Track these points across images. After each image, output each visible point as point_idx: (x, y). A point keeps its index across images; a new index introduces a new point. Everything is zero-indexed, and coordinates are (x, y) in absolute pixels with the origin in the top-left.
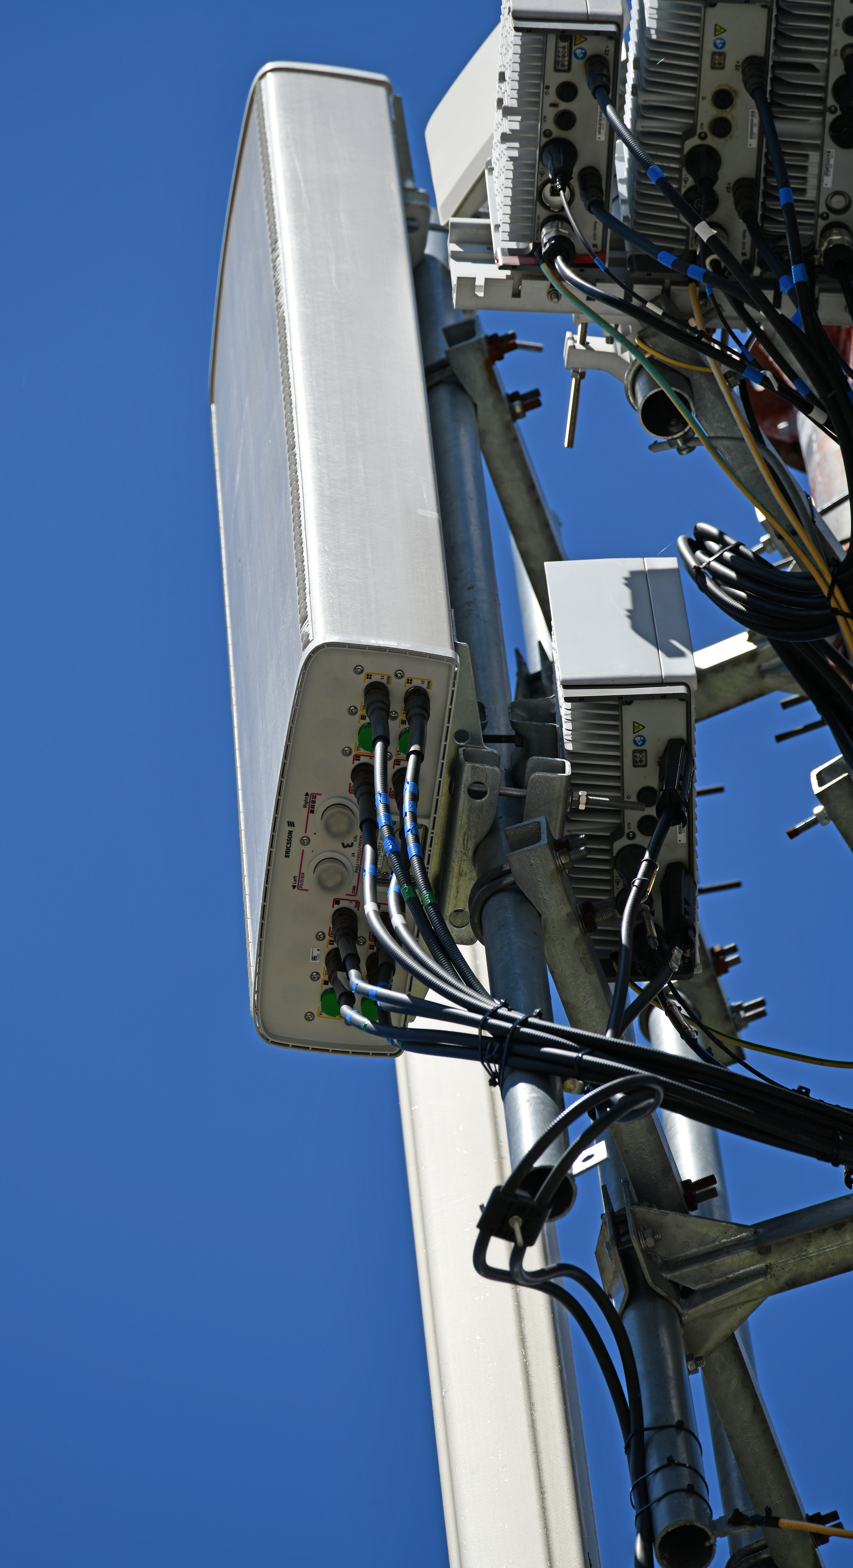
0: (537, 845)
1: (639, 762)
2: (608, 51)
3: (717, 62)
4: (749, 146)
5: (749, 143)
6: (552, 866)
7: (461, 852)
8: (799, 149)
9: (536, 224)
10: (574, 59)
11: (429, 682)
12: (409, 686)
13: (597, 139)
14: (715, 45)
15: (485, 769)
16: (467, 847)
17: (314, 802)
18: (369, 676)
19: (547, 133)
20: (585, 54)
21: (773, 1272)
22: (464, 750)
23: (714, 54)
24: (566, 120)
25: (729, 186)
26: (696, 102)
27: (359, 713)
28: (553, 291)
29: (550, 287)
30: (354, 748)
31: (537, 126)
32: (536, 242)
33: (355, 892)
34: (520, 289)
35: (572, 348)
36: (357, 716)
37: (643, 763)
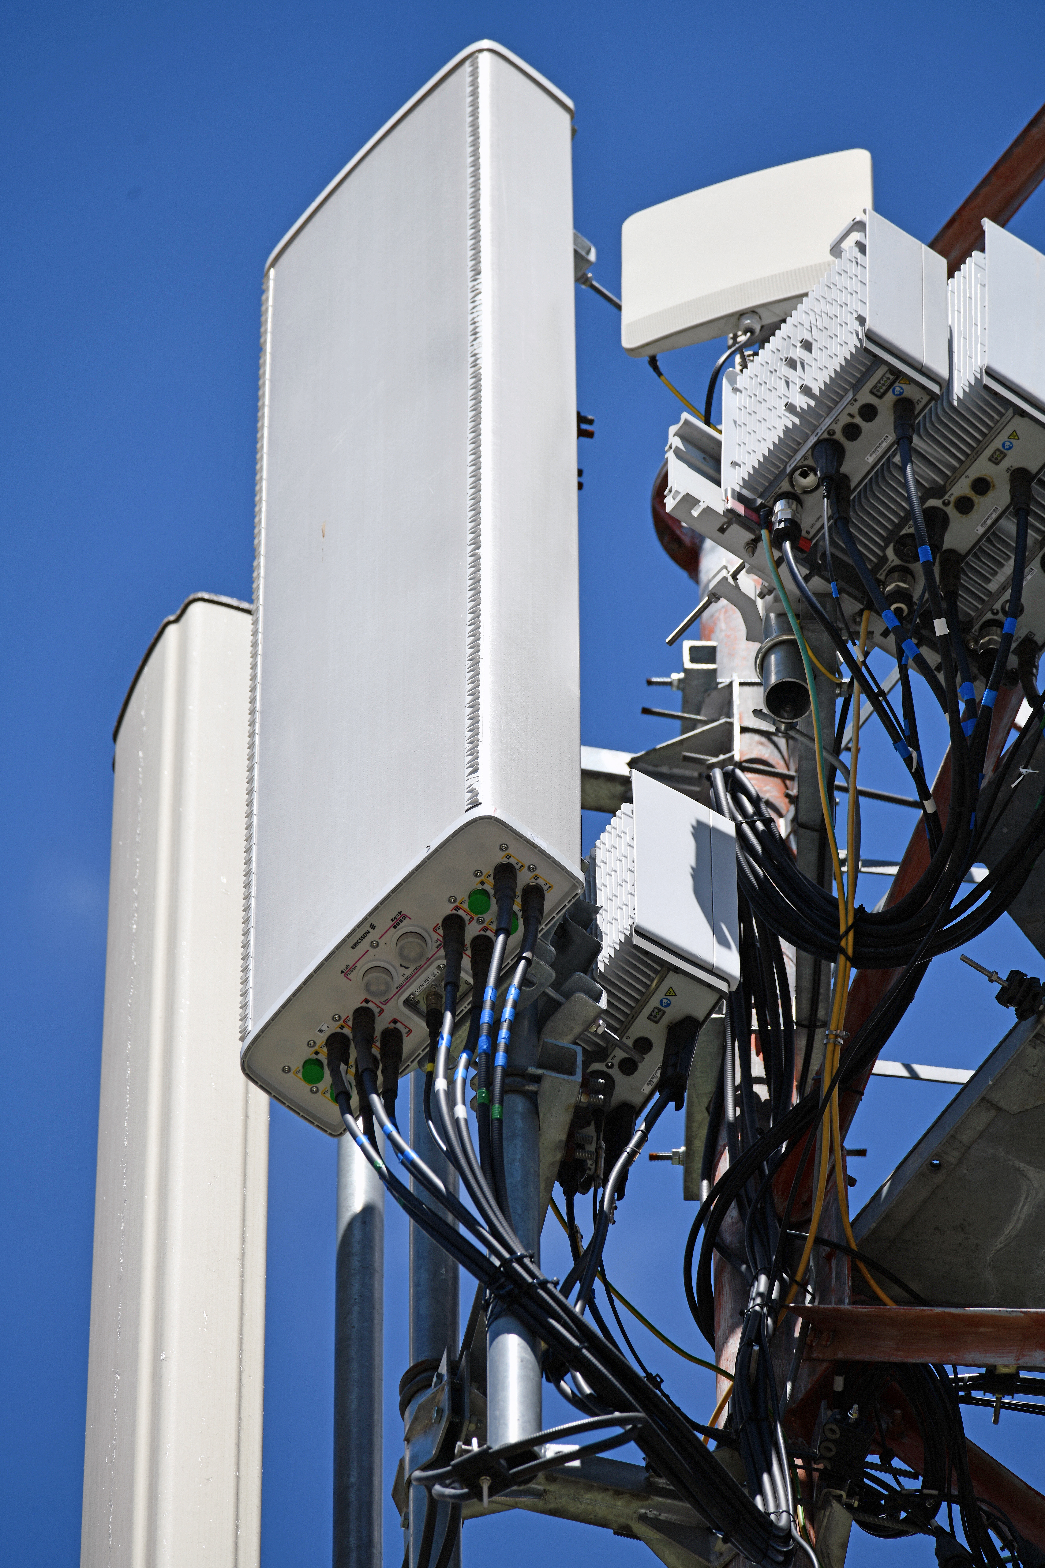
0: (572, 1078)
1: (654, 1017)
2: (920, 402)
3: (995, 456)
4: (975, 530)
5: (977, 528)
6: (573, 1101)
9: (777, 491)
10: (890, 392)
11: (550, 887)
12: (534, 881)
13: (866, 459)
14: (1004, 445)
17: (401, 921)
18: (508, 856)
19: (831, 433)
20: (901, 393)
21: (546, 1497)
23: (998, 450)
24: (852, 432)
26: (957, 473)
27: (482, 878)
28: (753, 545)
29: (752, 540)
30: (459, 900)
31: (823, 418)
32: (766, 503)
33: (386, 1002)
34: (727, 527)
35: (725, 578)
36: (479, 879)
37: (656, 1019)
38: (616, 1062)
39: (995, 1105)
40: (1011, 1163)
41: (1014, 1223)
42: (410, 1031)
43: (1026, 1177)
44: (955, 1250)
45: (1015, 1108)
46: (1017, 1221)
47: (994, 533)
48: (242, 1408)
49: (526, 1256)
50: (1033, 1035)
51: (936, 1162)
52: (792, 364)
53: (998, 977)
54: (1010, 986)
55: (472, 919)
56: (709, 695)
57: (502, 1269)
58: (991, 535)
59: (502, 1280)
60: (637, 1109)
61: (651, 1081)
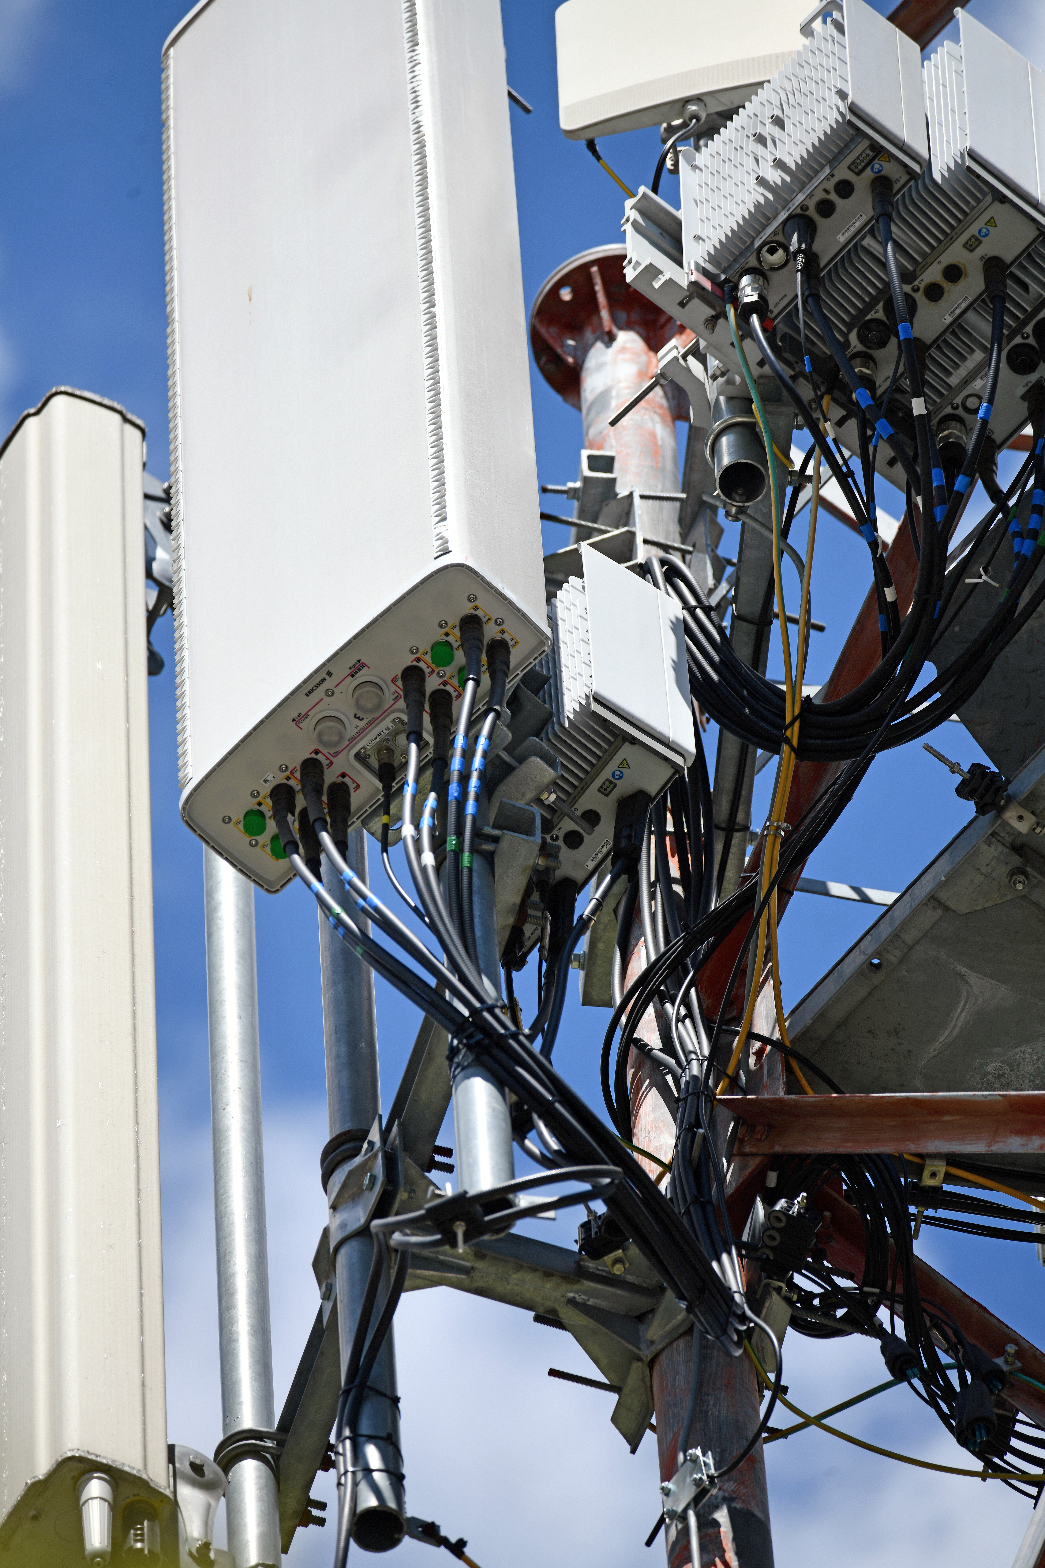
0: (530, 839)
1: (605, 790)
2: (899, 181)
3: (970, 243)
4: (943, 320)
5: (945, 317)
6: (531, 862)
9: (741, 265)
10: (869, 169)
11: (516, 642)
12: (500, 635)
13: (838, 238)
14: (980, 231)
17: (360, 670)
18: (476, 608)
19: (804, 208)
20: (880, 171)
21: (475, 1275)
23: (973, 236)
24: (826, 208)
26: (927, 260)
27: (447, 629)
28: (712, 322)
29: (713, 317)
30: (421, 651)
31: (795, 194)
32: (731, 278)
33: (336, 754)
34: (688, 302)
35: (676, 359)
36: (444, 631)
37: (606, 792)
38: (561, 835)
39: (943, 904)
40: (952, 967)
41: (950, 1029)
42: (358, 786)
43: (967, 982)
44: (887, 1055)
45: (963, 909)
46: (954, 1028)
47: (960, 325)
48: (141, 1180)
49: (497, 1007)
50: (989, 832)
51: (876, 961)
52: (761, 140)
53: (960, 769)
54: (972, 779)
55: (433, 671)
56: (607, 505)
57: (471, 1019)
58: (957, 327)
59: (472, 1030)
60: (579, 885)
61: (596, 856)
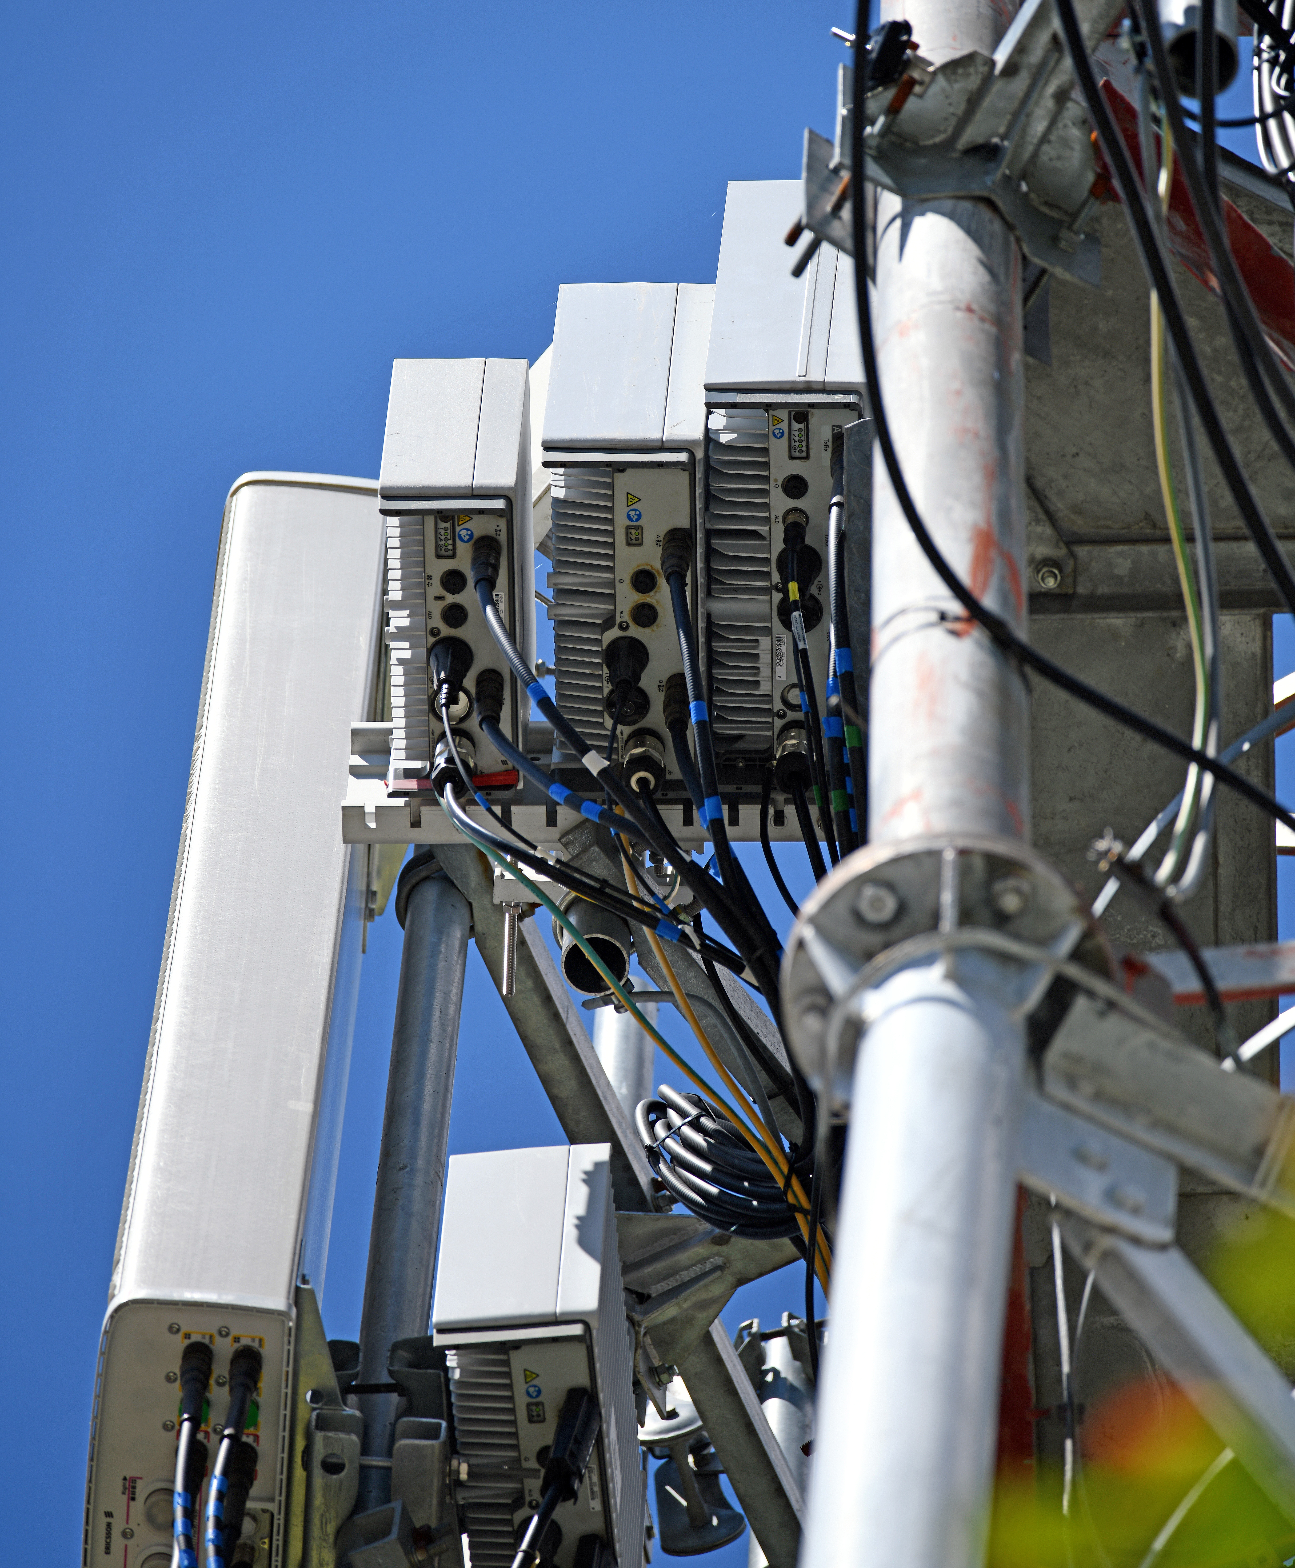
0: (387, 1539)
1: (535, 1417)
2: (500, 531)
3: (632, 537)
7: (320, 1538)
8: (746, 635)
9: (431, 740)
10: (459, 543)
11: (261, 1340)
12: (236, 1346)
14: (629, 517)
15: (340, 1439)
16: (326, 1532)
17: (134, 1487)
18: (187, 1336)
19: (434, 632)
20: (471, 535)
22: (318, 1415)
23: (629, 527)
24: (456, 615)
25: (661, 684)
26: (611, 585)
27: (179, 1380)
34: (422, 817)
36: (177, 1383)
37: (538, 1418)
38: (538, 1496)
